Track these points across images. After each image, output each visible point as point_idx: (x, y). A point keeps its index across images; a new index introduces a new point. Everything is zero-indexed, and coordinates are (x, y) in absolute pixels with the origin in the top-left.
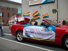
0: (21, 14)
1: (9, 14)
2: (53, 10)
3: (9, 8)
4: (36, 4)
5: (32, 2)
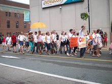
0: (30, 22)
1: (9, 22)
3: (10, 13)
4: (53, 5)
5: (47, 3)
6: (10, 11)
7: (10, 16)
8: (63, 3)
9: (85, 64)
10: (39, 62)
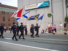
1: (4, 18)
2: (48, 14)
3: (5, 12)
4: (31, 8)
5: (28, 7)
6: (5, 11)
7: (5, 14)
8: (37, 7)
9: (52, 42)
10: (27, 41)
